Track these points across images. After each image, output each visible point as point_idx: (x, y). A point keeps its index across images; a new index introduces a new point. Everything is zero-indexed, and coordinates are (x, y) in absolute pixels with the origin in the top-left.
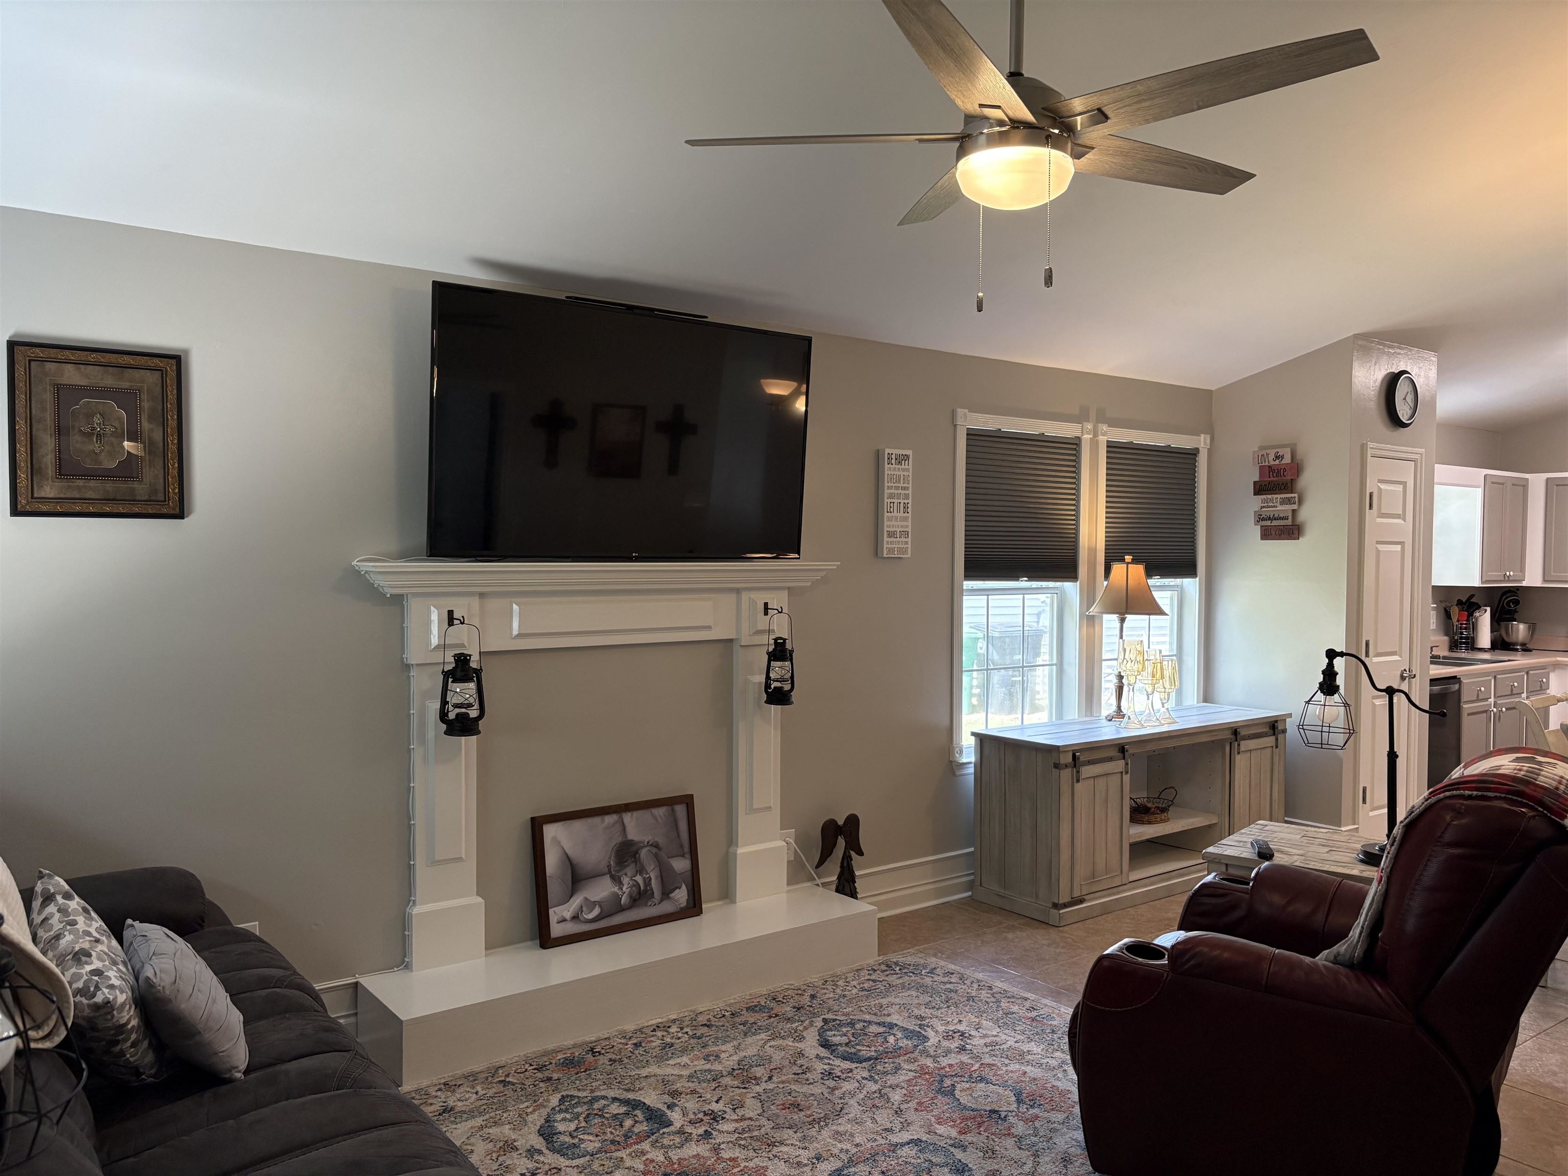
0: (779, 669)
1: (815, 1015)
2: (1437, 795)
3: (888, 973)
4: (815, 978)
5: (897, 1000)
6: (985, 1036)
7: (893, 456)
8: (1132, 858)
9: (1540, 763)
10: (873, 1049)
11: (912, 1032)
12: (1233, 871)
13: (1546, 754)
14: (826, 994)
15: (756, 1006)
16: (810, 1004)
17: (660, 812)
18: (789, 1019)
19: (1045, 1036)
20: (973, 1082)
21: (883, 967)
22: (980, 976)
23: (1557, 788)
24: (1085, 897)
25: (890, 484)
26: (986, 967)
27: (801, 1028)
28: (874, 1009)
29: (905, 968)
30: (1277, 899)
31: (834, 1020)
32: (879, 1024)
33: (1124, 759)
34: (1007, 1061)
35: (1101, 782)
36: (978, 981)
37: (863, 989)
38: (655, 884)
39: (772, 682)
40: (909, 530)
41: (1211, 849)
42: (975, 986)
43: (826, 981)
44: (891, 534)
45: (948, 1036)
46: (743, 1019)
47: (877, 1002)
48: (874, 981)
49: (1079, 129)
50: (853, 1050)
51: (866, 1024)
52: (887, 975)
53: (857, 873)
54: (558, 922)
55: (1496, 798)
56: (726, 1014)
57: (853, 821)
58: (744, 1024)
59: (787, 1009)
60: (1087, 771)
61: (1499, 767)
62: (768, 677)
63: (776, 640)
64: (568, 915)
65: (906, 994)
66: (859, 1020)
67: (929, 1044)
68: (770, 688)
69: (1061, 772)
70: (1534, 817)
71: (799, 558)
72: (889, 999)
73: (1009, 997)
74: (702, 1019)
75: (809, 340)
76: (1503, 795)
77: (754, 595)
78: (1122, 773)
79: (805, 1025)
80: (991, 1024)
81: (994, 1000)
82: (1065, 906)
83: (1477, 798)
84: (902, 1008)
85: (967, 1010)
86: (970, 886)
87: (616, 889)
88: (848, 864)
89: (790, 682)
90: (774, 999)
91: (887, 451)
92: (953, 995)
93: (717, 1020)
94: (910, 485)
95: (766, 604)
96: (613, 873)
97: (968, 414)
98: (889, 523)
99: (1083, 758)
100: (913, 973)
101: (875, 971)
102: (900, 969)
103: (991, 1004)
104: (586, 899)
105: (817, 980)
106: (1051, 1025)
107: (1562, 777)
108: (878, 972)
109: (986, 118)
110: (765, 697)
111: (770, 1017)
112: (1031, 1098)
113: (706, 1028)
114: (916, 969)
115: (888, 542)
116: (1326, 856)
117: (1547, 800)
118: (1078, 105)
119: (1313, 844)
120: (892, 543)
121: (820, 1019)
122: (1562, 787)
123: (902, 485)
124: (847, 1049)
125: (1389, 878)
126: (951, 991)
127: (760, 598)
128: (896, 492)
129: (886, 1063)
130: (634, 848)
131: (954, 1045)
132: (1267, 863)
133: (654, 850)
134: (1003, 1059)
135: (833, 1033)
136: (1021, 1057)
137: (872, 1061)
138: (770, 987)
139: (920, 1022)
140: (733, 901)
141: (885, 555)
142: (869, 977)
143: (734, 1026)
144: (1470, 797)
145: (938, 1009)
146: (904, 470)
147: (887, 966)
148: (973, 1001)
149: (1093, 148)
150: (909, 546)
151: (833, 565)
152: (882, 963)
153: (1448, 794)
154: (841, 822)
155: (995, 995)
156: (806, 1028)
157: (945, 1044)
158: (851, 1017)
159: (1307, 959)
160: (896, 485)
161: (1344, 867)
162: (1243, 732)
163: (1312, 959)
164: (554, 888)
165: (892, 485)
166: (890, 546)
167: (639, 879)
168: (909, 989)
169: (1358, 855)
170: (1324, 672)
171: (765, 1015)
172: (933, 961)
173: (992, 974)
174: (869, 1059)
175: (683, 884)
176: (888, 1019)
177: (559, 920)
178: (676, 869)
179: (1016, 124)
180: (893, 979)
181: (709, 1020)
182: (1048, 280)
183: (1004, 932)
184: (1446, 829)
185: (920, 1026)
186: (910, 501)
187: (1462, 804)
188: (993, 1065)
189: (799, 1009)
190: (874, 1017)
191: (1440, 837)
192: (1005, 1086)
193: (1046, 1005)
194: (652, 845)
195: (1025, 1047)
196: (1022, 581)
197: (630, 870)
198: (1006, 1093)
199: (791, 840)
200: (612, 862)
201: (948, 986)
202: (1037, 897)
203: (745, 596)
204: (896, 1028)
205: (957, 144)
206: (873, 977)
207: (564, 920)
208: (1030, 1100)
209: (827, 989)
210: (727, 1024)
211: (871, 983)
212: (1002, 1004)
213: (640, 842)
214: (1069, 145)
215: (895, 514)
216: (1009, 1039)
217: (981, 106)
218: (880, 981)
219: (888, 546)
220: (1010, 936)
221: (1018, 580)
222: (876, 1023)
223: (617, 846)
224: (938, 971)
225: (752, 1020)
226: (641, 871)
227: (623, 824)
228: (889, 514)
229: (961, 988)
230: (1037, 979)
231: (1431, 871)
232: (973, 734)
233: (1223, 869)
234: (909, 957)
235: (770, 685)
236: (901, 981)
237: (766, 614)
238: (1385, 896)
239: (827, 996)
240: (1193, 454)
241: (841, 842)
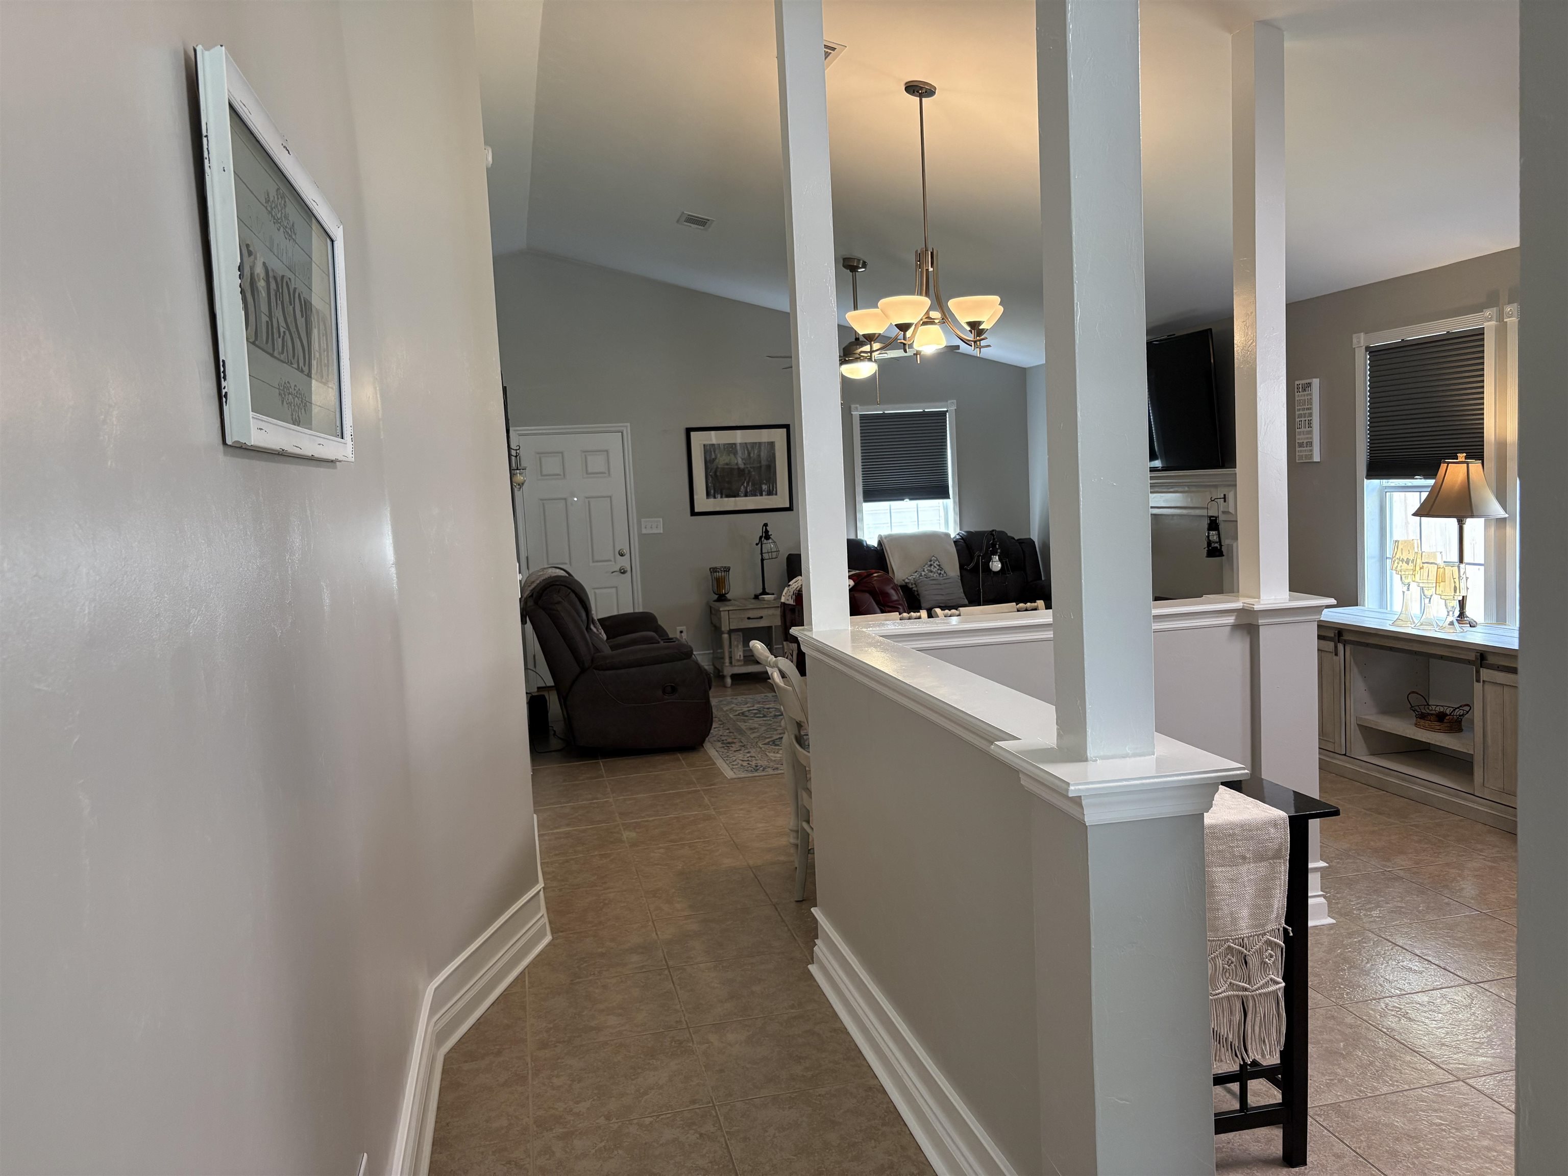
0: (1214, 535)
7: (1300, 386)
25: (1299, 408)
33: (1337, 642)
40: (1313, 440)
44: (1301, 445)
63: (1210, 517)
78: (1332, 653)
91: (1297, 383)
94: (1313, 406)
97: (1364, 335)
98: (1299, 437)
115: (1299, 451)
120: (1301, 451)
123: (1307, 407)
128: (1303, 412)
141: (1298, 461)
146: (1308, 395)
160: (1303, 407)
162: (1491, 660)
165: (1301, 407)
186: (1313, 418)
196: (1416, 479)
215: (1303, 429)
219: (1299, 454)
221: (1414, 479)
228: (1299, 430)
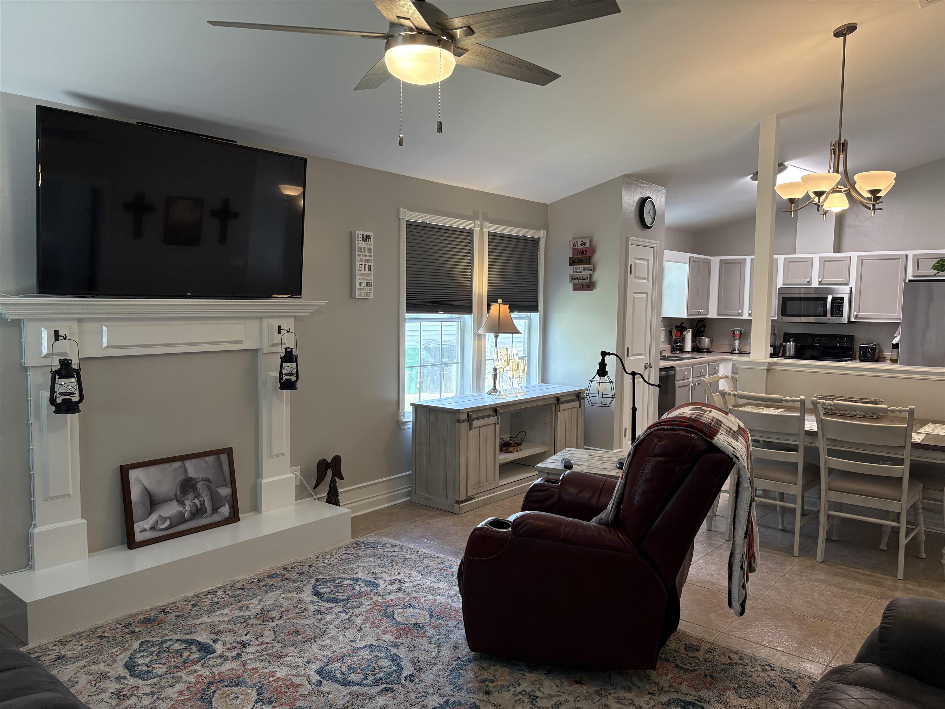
0: (288, 368)
1: (311, 577)
2: (651, 429)
3: (357, 548)
4: (312, 555)
5: (362, 564)
6: (413, 581)
7: (361, 236)
8: (500, 473)
9: (704, 411)
10: (346, 594)
11: (370, 582)
12: (552, 477)
13: (707, 406)
14: (318, 563)
15: (274, 574)
16: (308, 570)
17: (210, 459)
18: (294, 581)
19: (448, 578)
20: (405, 608)
21: (355, 545)
22: (412, 546)
23: (710, 424)
24: (474, 496)
25: (359, 253)
26: (417, 541)
27: (302, 585)
28: (347, 570)
29: (368, 545)
30: (573, 490)
31: (323, 579)
32: (350, 579)
33: (496, 416)
34: (425, 595)
35: (483, 430)
36: (411, 549)
37: (341, 559)
38: (208, 505)
39: (284, 376)
40: (372, 281)
41: (540, 465)
42: (409, 552)
43: (319, 556)
44: (361, 284)
45: (391, 583)
46: (265, 583)
47: (349, 566)
48: (348, 554)
49: (459, 37)
50: (333, 596)
51: (342, 580)
52: (357, 550)
53: (339, 491)
54: (141, 532)
55: (680, 429)
56: (255, 580)
57: (337, 460)
58: (266, 586)
59: (294, 575)
60: (475, 423)
61: (683, 413)
62: (281, 373)
63: (286, 349)
64: (147, 527)
65: (368, 560)
66: (338, 578)
67: (380, 588)
68: (283, 380)
69: (461, 424)
70: (698, 439)
71: (301, 298)
72: (357, 564)
73: (428, 557)
74: (239, 585)
75: (305, 160)
76: (683, 428)
77: (271, 321)
78: (495, 424)
79: (304, 583)
80: (417, 574)
81: (419, 559)
82: (463, 502)
83: (671, 430)
84: (365, 568)
85: (403, 567)
86: (409, 494)
87: (181, 509)
88: (334, 484)
89: (295, 375)
90: (286, 569)
91: (357, 232)
92: (395, 558)
93: (248, 585)
94: (372, 254)
95: (279, 327)
96: (179, 499)
97: (407, 211)
98: (359, 277)
99: (473, 416)
100: (372, 547)
101: (349, 548)
102: (365, 546)
103: (418, 562)
104: (160, 516)
105: (313, 556)
106: (452, 571)
107: (714, 418)
108: (351, 548)
109: (402, 26)
110: (279, 385)
111: (283, 580)
112: (438, 614)
113: (241, 590)
114: (374, 545)
115: (358, 290)
116: (600, 466)
117: (705, 430)
118: (457, 22)
119: (594, 459)
120: (361, 289)
121: (314, 579)
122: (713, 423)
123: (367, 254)
124: (330, 596)
125: (627, 475)
126: (394, 556)
127: (276, 323)
128: (363, 258)
129: (353, 602)
130: (193, 482)
131: (395, 588)
132: (569, 471)
133: (207, 483)
134: (423, 594)
135: (322, 586)
136: (433, 591)
137: (345, 602)
138: (284, 563)
139: (375, 576)
140: (260, 512)
141: (357, 297)
142: (345, 552)
143: (259, 587)
144: (667, 430)
145: (386, 567)
146: (368, 244)
147: (357, 544)
148: (407, 561)
149: (467, 51)
150: (372, 291)
151: (324, 302)
152: (354, 543)
153: (656, 428)
154: (329, 460)
155: (421, 557)
156: (305, 585)
157: (390, 587)
158: (333, 576)
159: (585, 523)
160: (363, 254)
161: (608, 471)
162: (562, 399)
163: (587, 523)
164: (137, 511)
165: (362, 254)
166: (360, 291)
167: (196, 501)
168: (369, 557)
169: (616, 464)
170: (600, 364)
171: (279, 579)
172: (384, 539)
173: (419, 544)
174: (343, 600)
175: (227, 504)
176: (356, 576)
177: (141, 530)
178: (222, 494)
179: (420, 31)
180: (360, 552)
181: (243, 585)
182: (440, 128)
183: (428, 519)
184: (655, 447)
185: (375, 578)
186: (372, 264)
187: (663, 433)
188: (417, 597)
189: (301, 574)
190: (347, 575)
191: (652, 451)
192: (423, 609)
193: (449, 560)
194: (205, 480)
195: (436, 586)
196: (440, 314)
197: (191, 496)
198: (424, 613)
199: (298, 473)
200: (178, 492)
201: (393, 553)
202: (447, 498)
203: (265, 322)
204: (360, 581)
205: (385, 41)
206: (348, 552)
207: (145, 530)
208: (437, 616)
209: (319, 561)
210: (255, 587)
211: (347, 555)
212: (424, 562)
213: (197, 478)
214: (452, 47)
215: (363, 272)
216: (427, 582)
217: (398, 17)
218: (352, 554)
219: (359, 291)
220: (431, 521)
221: (438, 313)
222: (348, 579)
223: (181, 482)
224: (387, 545)
225: (271, 583)
226: (198, 496)
227: (185, 468)
228: (359, 272)
229: (401, 554)
230: (445, 545)
231: (647, 471)
232: (411, 404)
233: (546, 475)
234: (371, 538)
235: (283, 377)
236: (365, 553)
237: (279, 333)
238: (625, 485)
239: (319, 565)
240: (537, 241)
241: (330, 472)
